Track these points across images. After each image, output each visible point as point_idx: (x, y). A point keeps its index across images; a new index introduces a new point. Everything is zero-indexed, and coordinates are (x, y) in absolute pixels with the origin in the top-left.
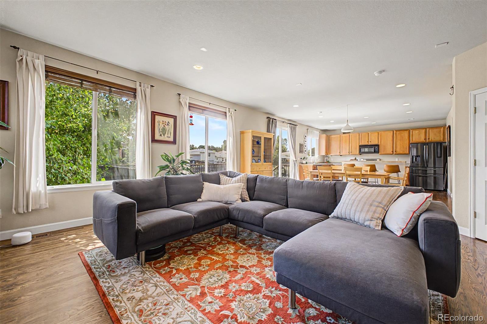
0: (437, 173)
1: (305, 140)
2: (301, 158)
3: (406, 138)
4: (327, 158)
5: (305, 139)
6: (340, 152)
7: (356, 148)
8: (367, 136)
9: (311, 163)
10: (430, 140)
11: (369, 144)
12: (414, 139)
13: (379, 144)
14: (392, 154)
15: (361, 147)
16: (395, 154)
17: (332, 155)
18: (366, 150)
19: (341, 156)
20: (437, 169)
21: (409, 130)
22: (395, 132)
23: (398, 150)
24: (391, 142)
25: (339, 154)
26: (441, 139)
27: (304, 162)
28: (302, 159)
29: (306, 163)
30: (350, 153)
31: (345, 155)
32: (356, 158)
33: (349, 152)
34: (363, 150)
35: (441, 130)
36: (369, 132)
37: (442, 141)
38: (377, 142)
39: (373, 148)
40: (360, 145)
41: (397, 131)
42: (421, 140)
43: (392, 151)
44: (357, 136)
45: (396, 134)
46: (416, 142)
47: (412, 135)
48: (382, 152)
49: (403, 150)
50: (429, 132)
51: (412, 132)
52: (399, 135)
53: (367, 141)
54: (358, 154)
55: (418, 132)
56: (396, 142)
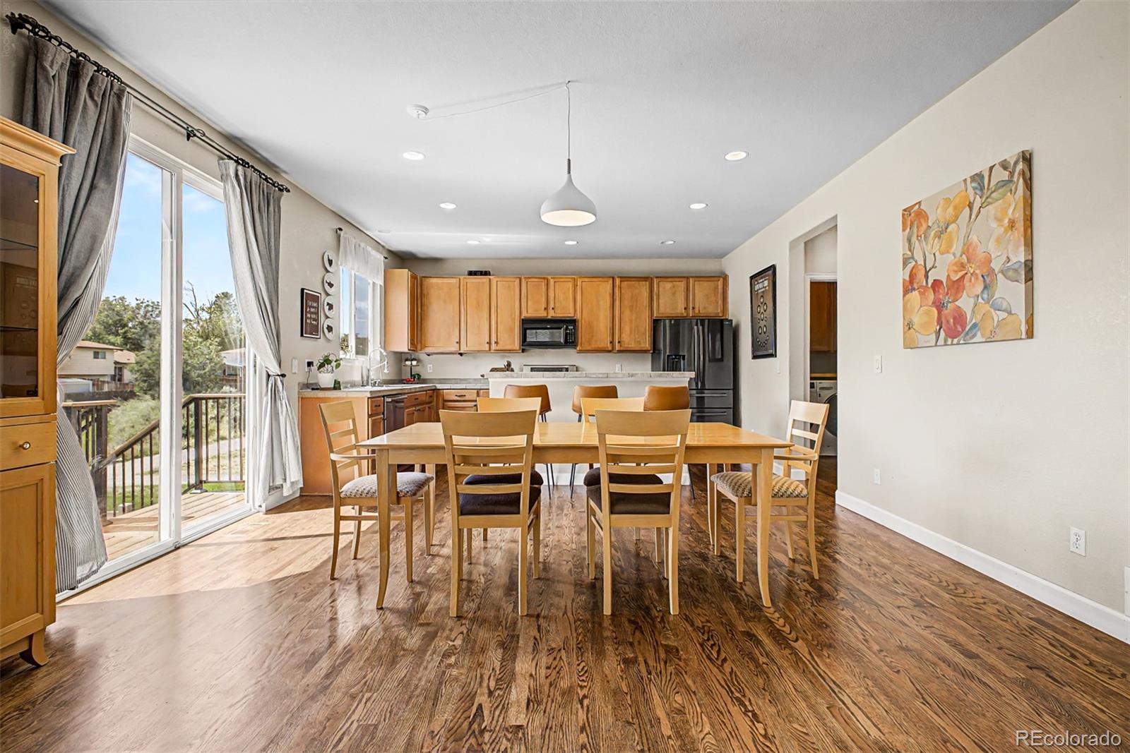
0: (706, 406)
1: (328, 278)
2: (310, 364)
3: (645, 304)
4: (414, 363)
5: (328, 271)
6: (459, 343)
7: (512, 330)
8: (544, 288)
9: (353, 385)
10: (697, 311)
11: (549, 317)
12: (662, 309)
13: (578, 317)
14: (610, 351)
15: (528, 324)
16: (619, 351)
17: (428, 350)
18: (543, 336)
19: (461, 354)
20: (706, 394)
21: (652, 278)
22: (618, 281)
23: (625, 338)
24: (608, 313)
25: (454, 348)
26: (719, 311)
27: (326, 379)
28: (315, 368)
29: (337, 386)
30: (492, 348)
31: (475, 354)
32: (509, 364)
33: (489, 343)
34: (532, 336)
35: (718, 286)
36: (549, 277)
37: (720, 315)
38: (572, 311)
39: (560, 328)
40: (522, 317)
41: (624, 278)
42: (678, 311)
43: (611, 342)
44: (514, 286)
45: (620, 288)
46: (665, 315)
47: (658, 295)
48: (583, 346)
49: (637, 339)
50: (693, 287)
51: (658, 284)
52: (627, 291)
53: (544, 307)
54: (518, 349)
55: (671, 287)
56: (621, 313)
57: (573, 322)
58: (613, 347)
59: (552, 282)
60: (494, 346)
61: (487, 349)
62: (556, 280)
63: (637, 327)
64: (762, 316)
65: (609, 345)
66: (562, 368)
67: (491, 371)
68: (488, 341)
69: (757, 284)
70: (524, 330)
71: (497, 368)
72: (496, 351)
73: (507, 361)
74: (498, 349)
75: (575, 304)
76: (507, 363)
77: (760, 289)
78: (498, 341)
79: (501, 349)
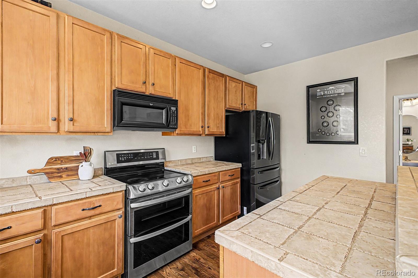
3: (222, 96)
8: (142, 56)
11: (147, 93)
13: (177, 97)
15: (122, 98)
21: (226, 77)
22: (207, 72)
23: (211, 123)
24: (201, 100)
30: (62, 127)
35: (254, 91)
36: (148, 46)
39: (163, 109)
41: (211, 70)
42: (238, 106)
43: (202, 127)
44: (102, 41)
45: (208, 77)
46: (232, 107)
47: (228, 90)
48: (182, 128)
49: (218, 125)
50: (244, 90)
51: (229, 83)
52: (212, 82)
53: (142, 79)
54: (108, 129)
55: (235, 86)
56: (209, 101)
57: (175, 103)
58: (204, 130)
59: (151, 52)
60: (66, 126)
61: (54, 129)
62: (156, 52)
63: (217, 114)
64: (330, 114)
65: (200, 129)
66: (152, 152)
67: (48, 163)
68: (55, 116)
69: (321, 91)
70: (119, 105)
71: (61, 157)
72: (71, 134)
73: (84, 147)
74: (72, 129)
75: (174, 84)
76: (84, 150)
77: (328, 95)
78: (75, 118)
79: (77, 129)
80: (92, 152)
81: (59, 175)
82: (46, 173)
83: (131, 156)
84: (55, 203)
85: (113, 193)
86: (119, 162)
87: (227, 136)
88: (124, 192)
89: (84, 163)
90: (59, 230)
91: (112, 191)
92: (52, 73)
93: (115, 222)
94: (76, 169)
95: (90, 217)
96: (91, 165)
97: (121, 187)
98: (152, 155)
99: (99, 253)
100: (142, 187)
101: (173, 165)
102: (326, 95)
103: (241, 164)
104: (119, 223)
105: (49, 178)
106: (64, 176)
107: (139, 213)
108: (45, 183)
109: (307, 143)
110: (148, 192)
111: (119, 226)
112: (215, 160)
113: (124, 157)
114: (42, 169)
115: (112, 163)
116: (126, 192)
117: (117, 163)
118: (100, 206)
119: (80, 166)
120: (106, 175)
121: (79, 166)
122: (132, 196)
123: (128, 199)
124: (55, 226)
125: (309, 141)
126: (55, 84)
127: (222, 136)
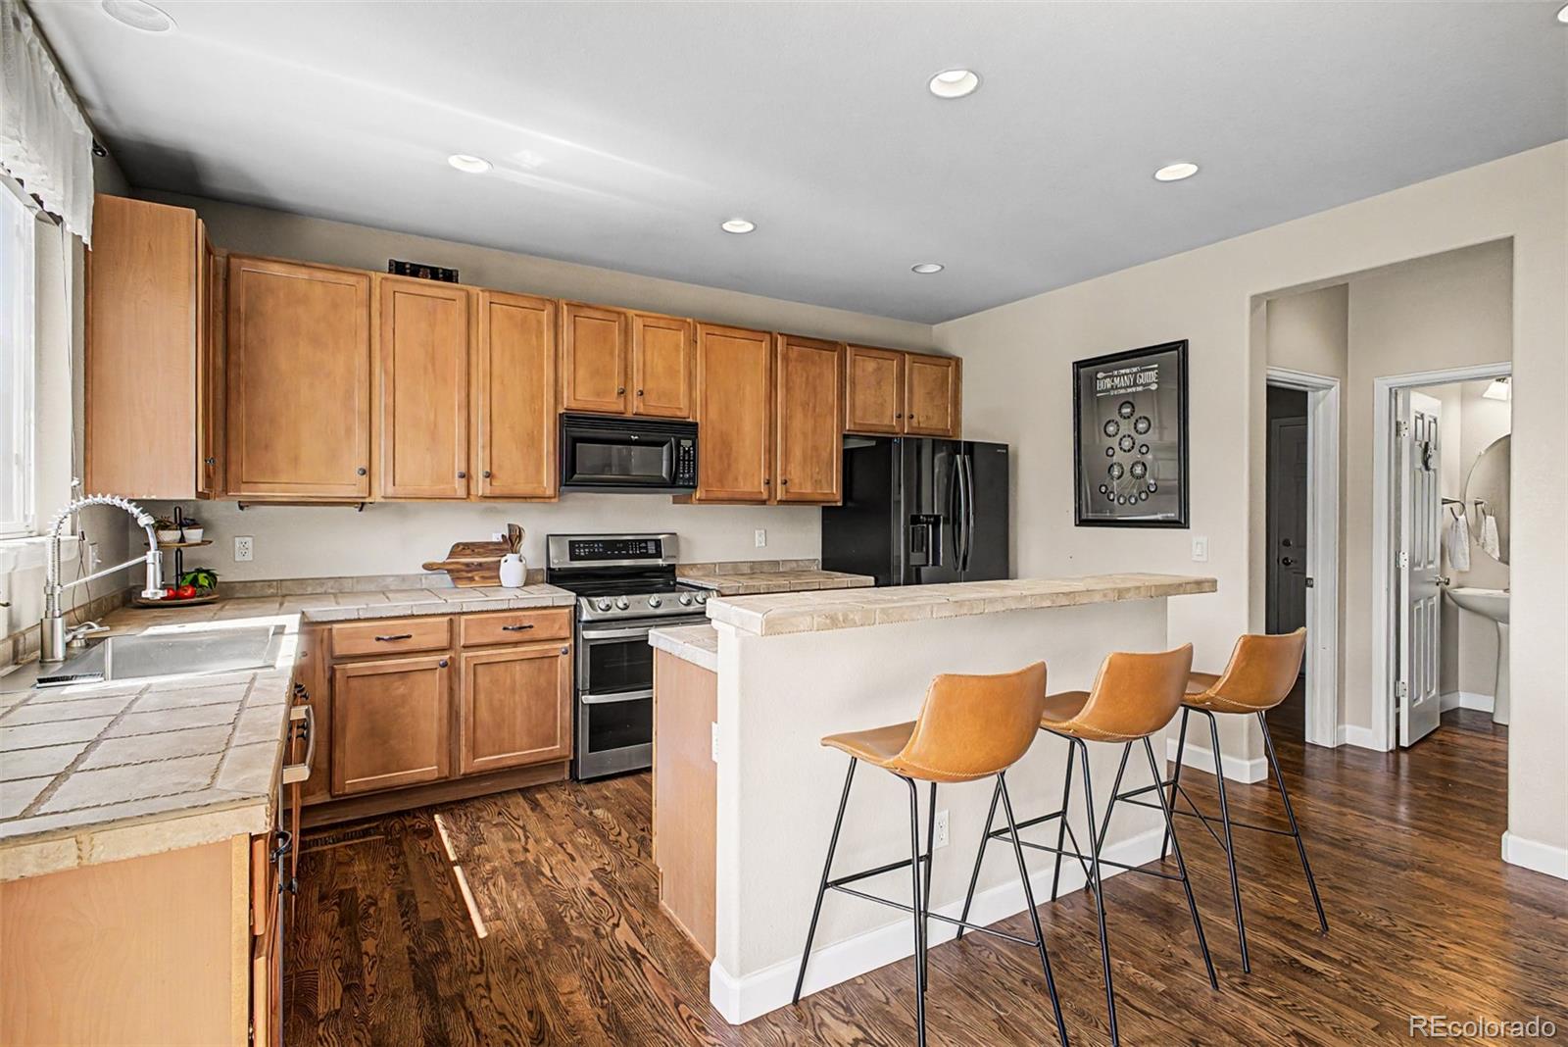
3: (829, 402)
4: (194, 535)
6: (368, 471)
7: (532, 442)
8: (617, 337)
10: (915, 423)
11: (629, 415)
12: (858, 416)
13: (699, 418)
14: (763, 502)
15: (575, 430)
16: (781, 502)
19: (364, 506)
21: (843, 347)
22: (781, 344)
23: (795, 473)
24: (762, 416)
25: (352, 488)
26: (947, 424)
30: (474, 489)
31: (401, 504)
32: (518, 533)
33: (466, 475)
34: (587, 460)
35: (946, 377)
36: (631, 313)
37: (951, 433)
38: (683, 403)
39: (662, 444)
40: (562, 411)
41: (795, 339)
42: (886, 422)
43: (768, 483)
44: (539, 322)
45: (786, 358)
46: (865, 428)
47: (853, 383)
48: (712, 487)
49: (815, 476)
50: (911, 374)
51: (854, 362)
52: (799, 368)
53: (616, 384)
54: (550, 492)
55: (875, 370)
56: (788, 418)
57: (690, 429)
58: (772, 491)
59: (637, 325)
60: (480, 486)
61: (461, 492)
62: (649, 321)
63: (815, 448)
64: (1127, 443)
65: (763, 489)
66: (646, 541)
67: (452, 554)
68: (464, 470)
69: (1105, 378)
70: (570, 443)
71: (473, 544)
72: (488, 500)
73: (509, 525)
74: (488, 493)
75: (691, 387)
76: (510, 531)
77: (1121, 388)
78: (494, 471)
79: (497, 492)
80: (523, 534)
81: (470, 575)
82: (449, 571)
83: (598, 548)
84: (464, 610)
85: (553, 607)
86: (572, 557)
87: (849, 504)
88: (572, 609)
89: (509, 556)
90: (471, 654)
91: (551, 604)
92: (457, 397)
93: (557, 661)
94: (497, 566)
95: (516, 644)
96: (521, 561)
97: (566, 598)
98: (646, 548)
99: (529, 708)
100: (602, 602)
101: (700, 573)
102: (1117, 388)
103: (872, 578)
104: (564, 662)
105: (455, 580)
106: (477, 578)
107: (599, 650)
108: (448, 588)
109: (1076, 525)
110: (615, 612)
111: (563, 671)
112: (823, 569)
113: (584, 548)
114: (444, 563)
115: (561, 561)
116: (577, 608)
117: (571, 560)
118: (531, 627)
119: (502, 561)
120: (550, 583)
121: (500, 561)
122: (585, 617)
123: (579, 621)
124: (464, 647)
125: (1080, 521)
126: (464, 413)
127: (834, 504)
